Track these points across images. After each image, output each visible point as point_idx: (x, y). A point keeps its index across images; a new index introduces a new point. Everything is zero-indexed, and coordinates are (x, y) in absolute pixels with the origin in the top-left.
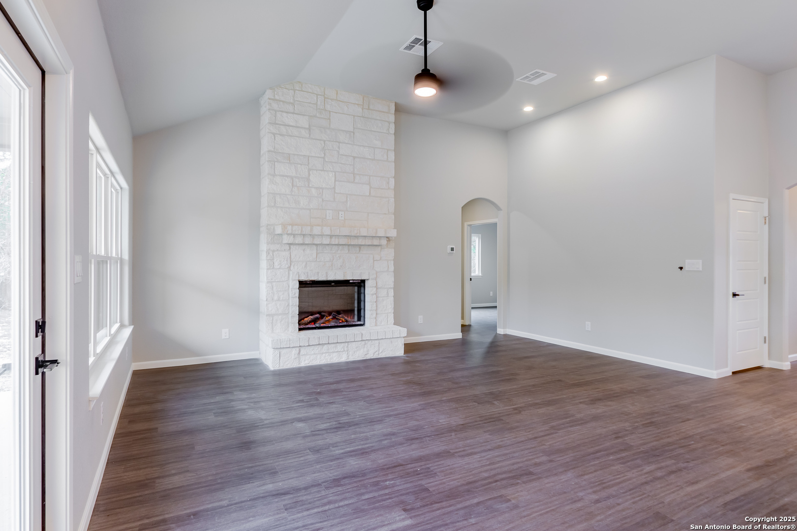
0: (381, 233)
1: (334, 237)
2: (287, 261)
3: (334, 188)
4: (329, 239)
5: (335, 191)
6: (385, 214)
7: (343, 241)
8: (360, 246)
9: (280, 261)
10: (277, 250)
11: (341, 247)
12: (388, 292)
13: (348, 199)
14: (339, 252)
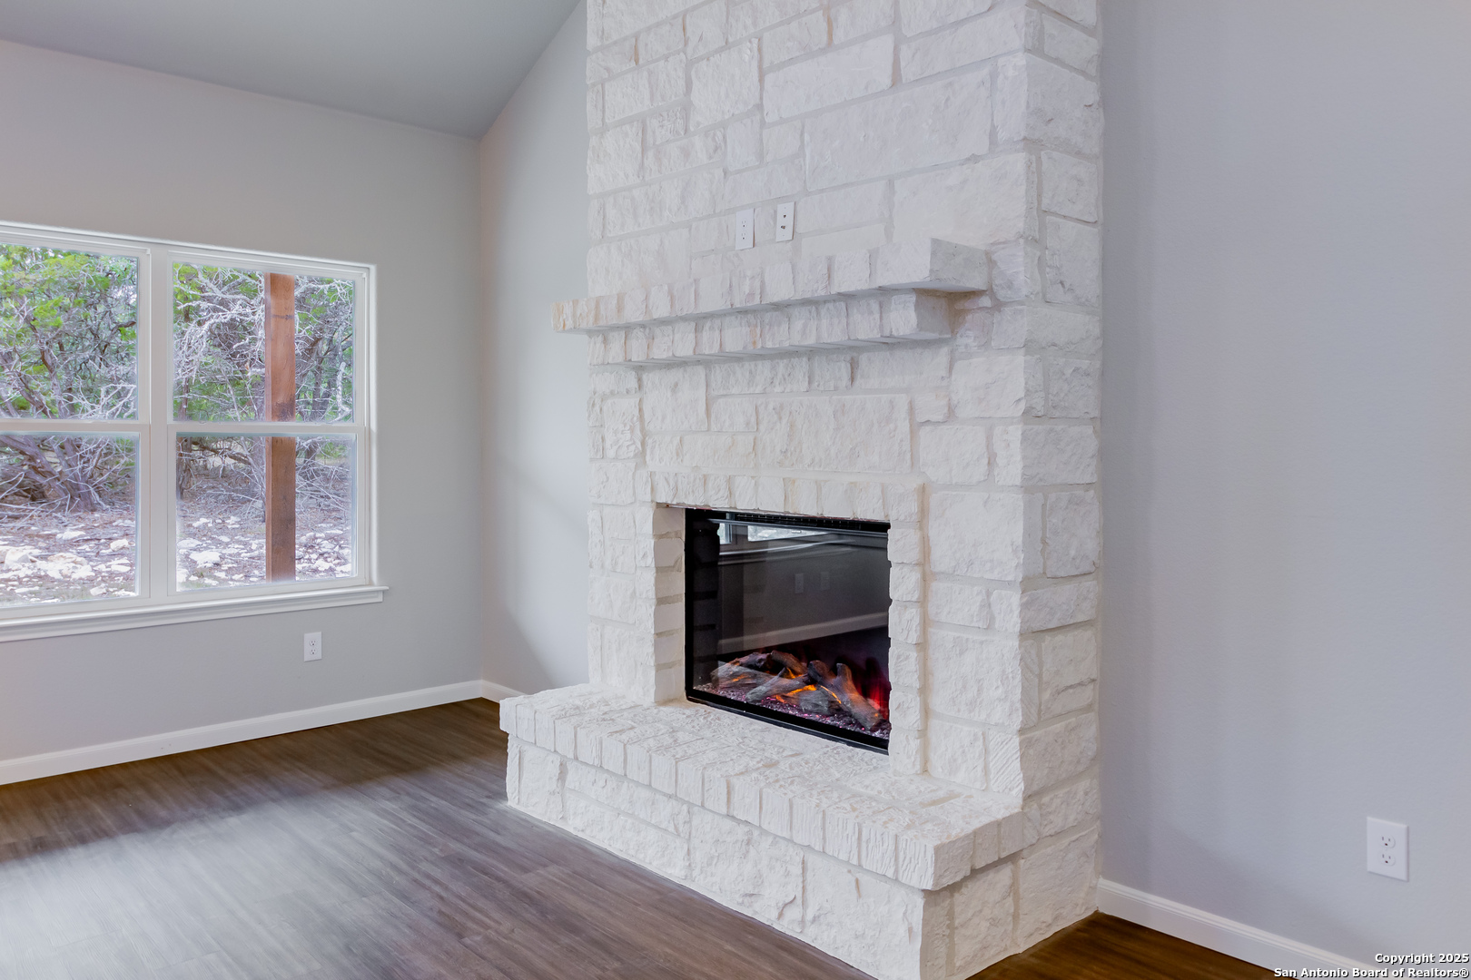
0: (851, 279)
1: (708, 324)
2: (632, 430)
3: (760, 107)
4: (692, 336)
5: (763, 124)
6: (974, 159)
7: (736, 337)
8: (852, 354)
9: (615, 432)
10: (612, 393)
11: (782, 366)
12: (987, 605)
13: (807, 137)
14: (778, 389)
